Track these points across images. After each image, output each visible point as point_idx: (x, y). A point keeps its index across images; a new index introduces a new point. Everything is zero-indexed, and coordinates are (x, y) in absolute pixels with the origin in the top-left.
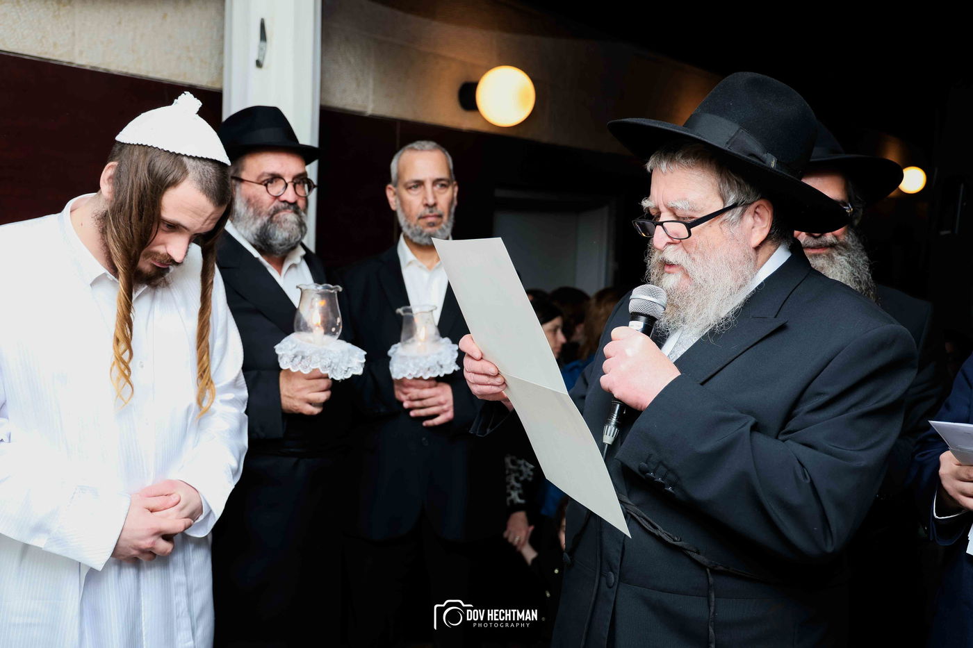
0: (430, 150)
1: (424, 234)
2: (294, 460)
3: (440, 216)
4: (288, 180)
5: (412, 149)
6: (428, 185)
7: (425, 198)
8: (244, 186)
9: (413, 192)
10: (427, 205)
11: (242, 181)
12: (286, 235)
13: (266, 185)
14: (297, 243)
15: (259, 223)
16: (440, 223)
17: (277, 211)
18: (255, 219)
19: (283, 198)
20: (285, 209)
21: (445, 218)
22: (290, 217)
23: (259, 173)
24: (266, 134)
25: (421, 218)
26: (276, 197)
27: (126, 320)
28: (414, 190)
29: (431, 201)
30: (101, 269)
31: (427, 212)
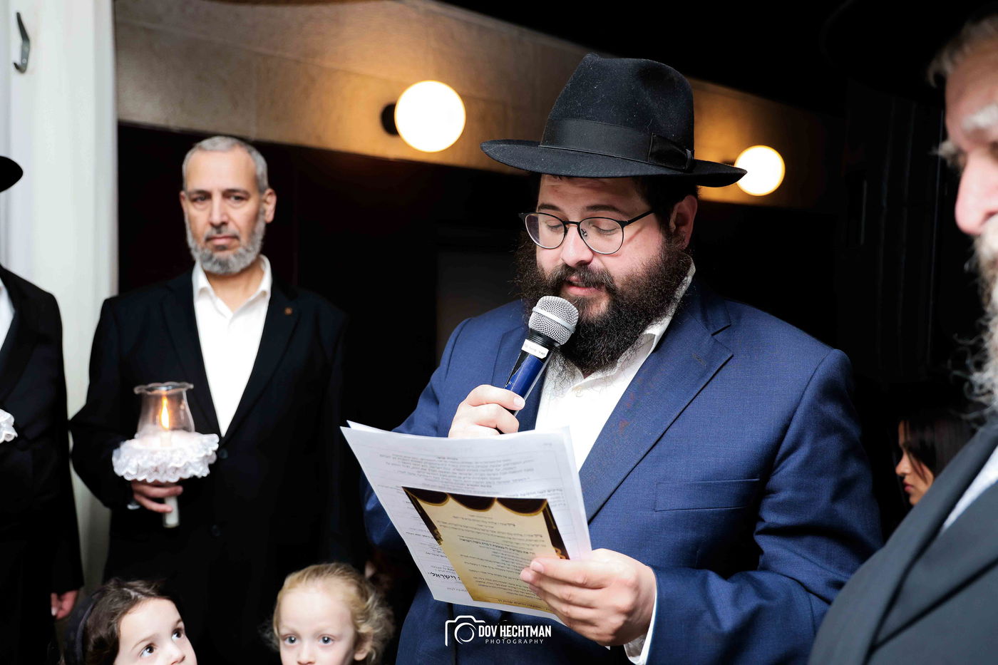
0: (222, 151)
1: (214, 259)
3: (235, 237)
5: (201, 149)
6: (217, 198)
7: (210, 215)
9: (199, 206)
10: (212, 225)
16: (235, 247)
21: (244, 240)
25: (209, 239)
28: (201, 204)
29: (217, 219)
31: (214, 233)
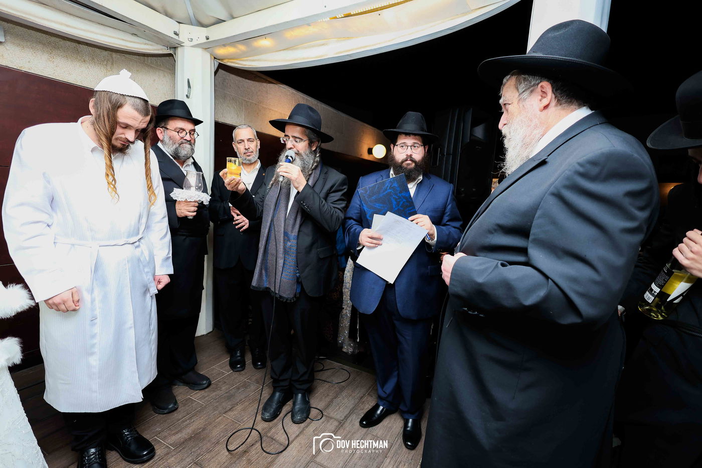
1: (247, 159)
2: (185, 237)
3: (252, 152)
4: (188, 131)
6: (246, 141)
7: (245, 146)
8: (168, 131)
9: (239, 143)
10: (246, 149)
11: (167, 129)
12: (186, 153)
13: (178, 132)
14: (190, 157)
15: (174, 147)
16: (252, 155)
17: (182, 143)
18: (173, 145)
19: (185, 138)
20: (185, 143)
21: (254, 153)
22: (188, 146)
23: (175, 127)
24: (178, 112)
25: (245, 153)
26: (182, 138)
27: (110, 167)
29: (247, 147)
30: (94, 144)
